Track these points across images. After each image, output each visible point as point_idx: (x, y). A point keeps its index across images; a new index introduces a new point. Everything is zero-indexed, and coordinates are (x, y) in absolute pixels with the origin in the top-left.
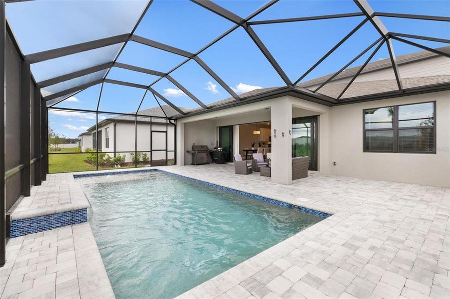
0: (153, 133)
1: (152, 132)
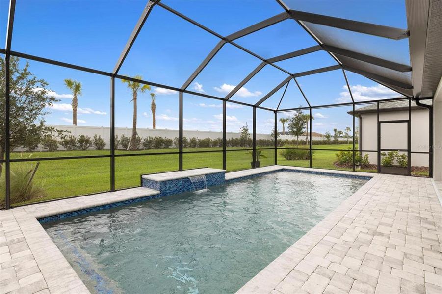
0: (381, 124)
1: (379, 123)
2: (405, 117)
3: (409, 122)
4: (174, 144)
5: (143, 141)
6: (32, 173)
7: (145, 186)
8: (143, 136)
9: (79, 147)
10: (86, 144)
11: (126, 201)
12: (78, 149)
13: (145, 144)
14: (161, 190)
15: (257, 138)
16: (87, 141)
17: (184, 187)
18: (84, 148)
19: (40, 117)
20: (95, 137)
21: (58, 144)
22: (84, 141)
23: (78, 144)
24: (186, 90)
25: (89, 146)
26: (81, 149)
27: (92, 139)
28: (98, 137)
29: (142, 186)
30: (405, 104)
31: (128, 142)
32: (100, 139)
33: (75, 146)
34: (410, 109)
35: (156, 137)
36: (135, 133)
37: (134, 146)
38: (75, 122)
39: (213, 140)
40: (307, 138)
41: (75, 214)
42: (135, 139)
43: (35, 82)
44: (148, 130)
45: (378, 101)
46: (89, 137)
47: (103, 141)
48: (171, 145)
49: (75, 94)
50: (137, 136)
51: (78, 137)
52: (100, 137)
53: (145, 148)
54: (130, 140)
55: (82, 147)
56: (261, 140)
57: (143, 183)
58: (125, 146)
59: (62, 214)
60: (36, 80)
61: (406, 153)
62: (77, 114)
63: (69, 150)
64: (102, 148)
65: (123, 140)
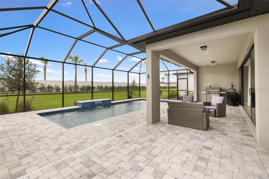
0: (178, 80)
2: (185, 77)
3: (187, 79)
4: (96, 89)
5: (80, 87)
6: (31, 100)
7: (77, 105)
8: (80, 85)
9: (47, 91)
10: (51, 89)
11: (68, 110)
12: (47, 92)
13: (81, 89)
14: (82, 106)
15: (141, 86)
16: (52, 88)
17: (92, 105)
18: (50, 91)
19: (33, 78)
20: (56, 86)
21: (37, 89)
22: (50, 88)
23: (47, 89)
24: (95, 66)
25: (53, 90)
26: (48, 91)
27: (54, 87)
28: (57, 86)
29: (75, 105)
30: (186, 71)
31: (72, 88)
32: (58, 87)
33: (45, 90)
34: (187, 74)
35: (87, 86)
36: (76, 84)
37: (76, 90)
38: (45, 78)
39: (117, 86)
40: (167, 85)
41: (49, 113)
42: (76, 86)
43: (32, 65)
44: (83, 82)
45: (177, 70)
46: (52, 85)
47: (59, 88)
48: (95, 89)
49: (45, 64)
50: (77, 85)
51: (47, 86)
52: (58, 86)
53: (81, 91)
54: (73, 87)
55: (49, 90)
56: (142, 86)
57: (76, 104)
58: (71, 90)
59: (44, 113)
60: (32, 64)
61: (187, 91)
62: (46, 74)
63: (43, 92)
64: (59, 91)
65: (70, 87)
